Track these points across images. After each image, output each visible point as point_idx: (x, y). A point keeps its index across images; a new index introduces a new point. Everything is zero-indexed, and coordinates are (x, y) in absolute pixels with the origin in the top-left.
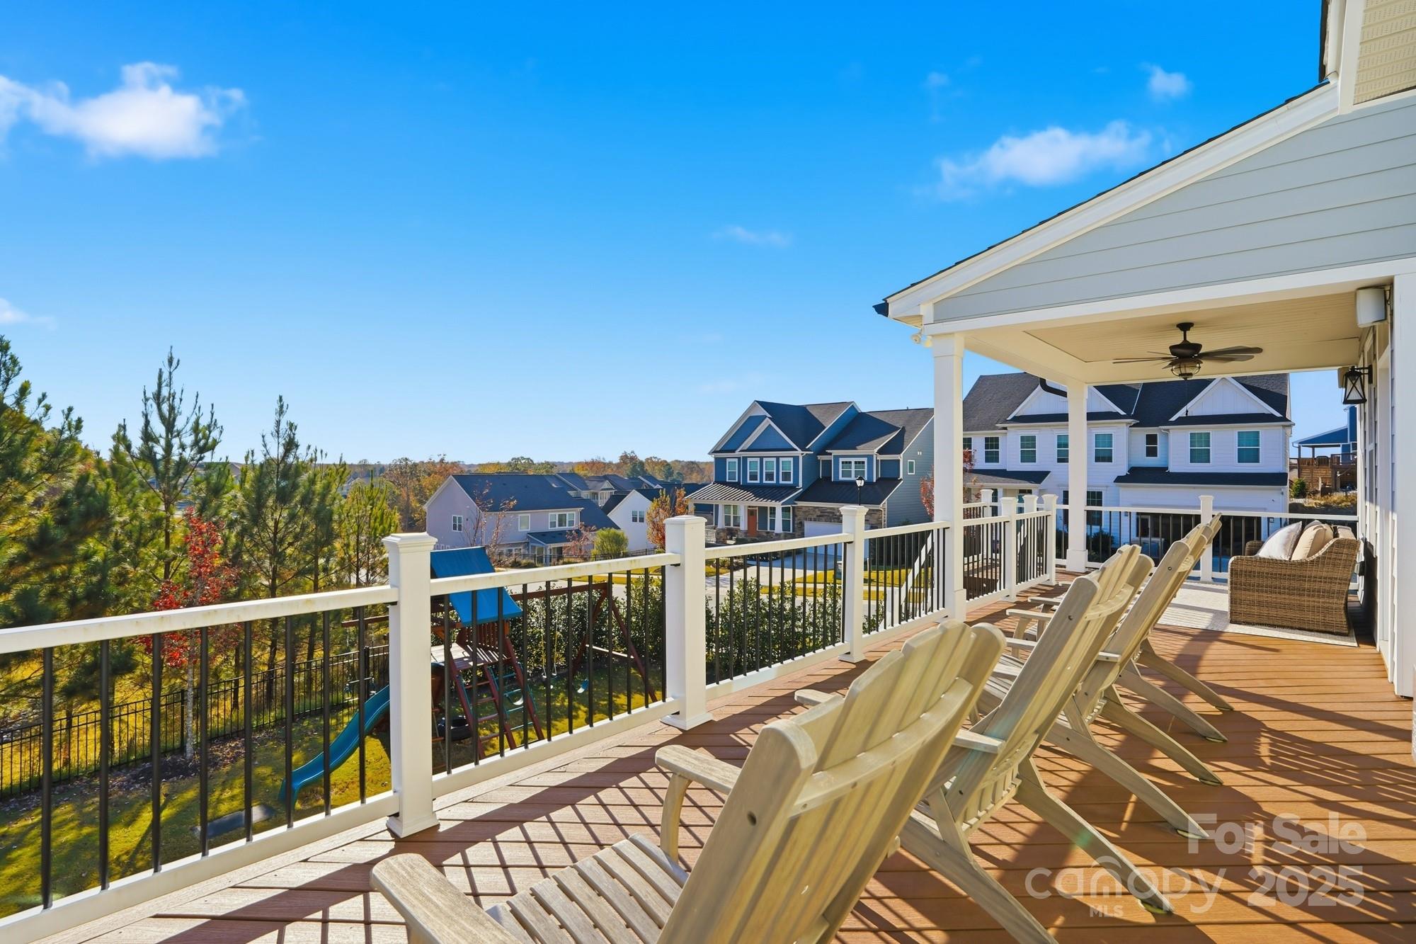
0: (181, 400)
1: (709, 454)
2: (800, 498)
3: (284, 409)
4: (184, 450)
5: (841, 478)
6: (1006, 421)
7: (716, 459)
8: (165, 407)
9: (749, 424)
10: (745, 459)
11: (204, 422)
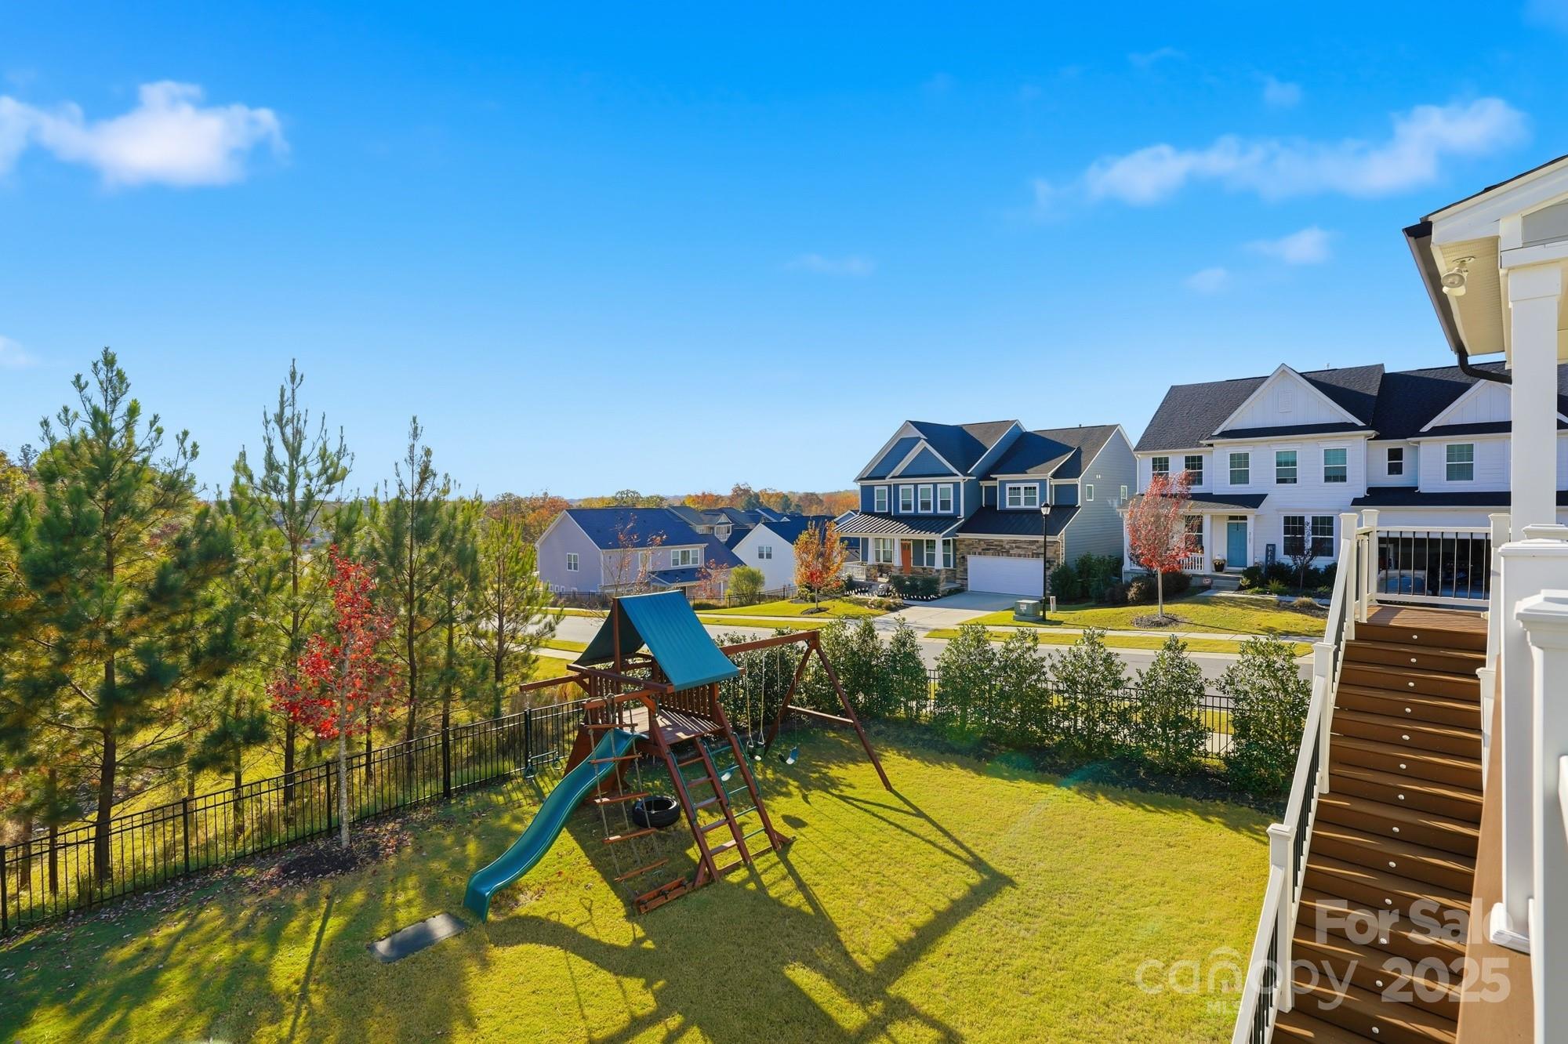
0: (305, 422)
1: (855, 481)
2: (961, 530)
3: (419, 431)
4: (311, 480)
5: (1008, 506)
6: (1212, 437)
7: (862, 486)
8: (289, 430)
9: (900, 447)
10: (897, 486)
11: (332, 448)
